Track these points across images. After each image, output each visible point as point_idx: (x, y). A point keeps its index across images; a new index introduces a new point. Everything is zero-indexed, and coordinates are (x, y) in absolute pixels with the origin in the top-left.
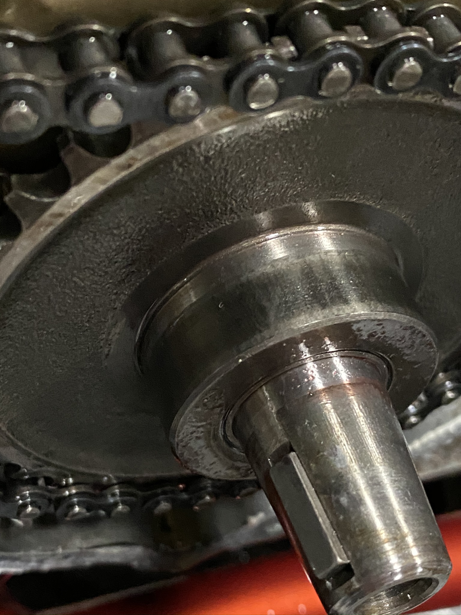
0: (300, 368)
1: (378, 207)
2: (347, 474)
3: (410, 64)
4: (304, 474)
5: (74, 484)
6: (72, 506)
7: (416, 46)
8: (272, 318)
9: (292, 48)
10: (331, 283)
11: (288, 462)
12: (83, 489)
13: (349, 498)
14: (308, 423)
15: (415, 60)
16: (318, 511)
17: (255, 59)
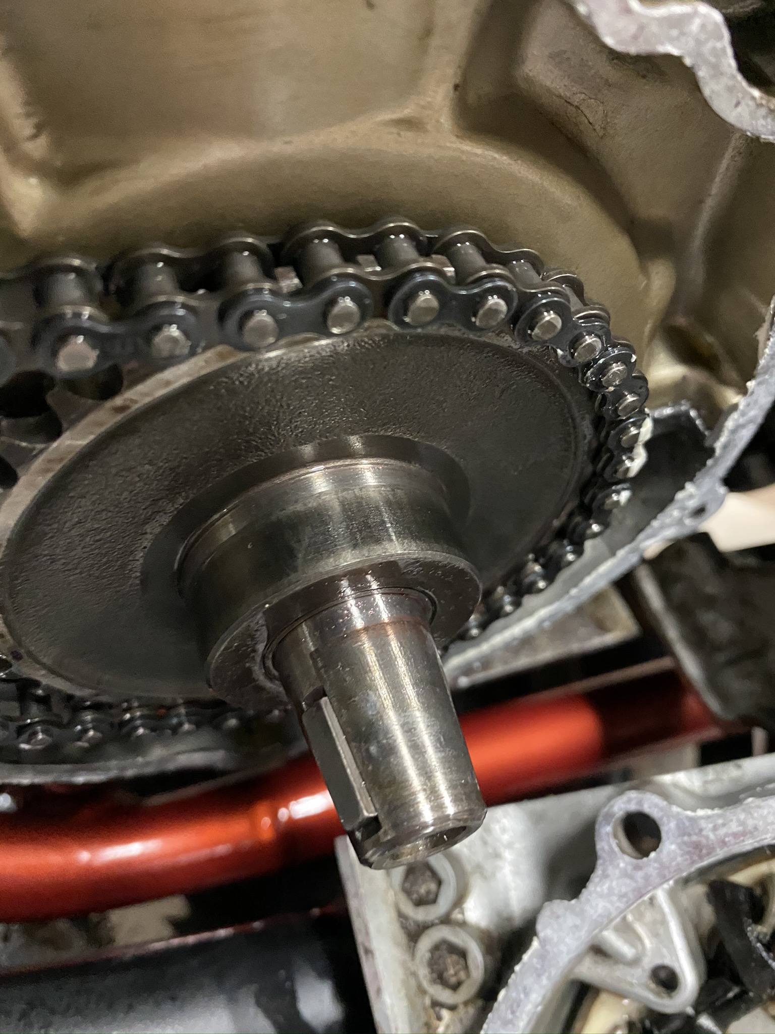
0: (336, 608)
1: (416, 440)
2: (377, 720)
3: (426, 297)
4: (336, 720)
5: (139, 707)
6: (136, 728)
7: (432, 277)
8: (300, 561)
9: (296, 281)
10: (363, 521)
11: (320, 708)
12: (146, 712)
13: (379, 747)
14: (341, 666)
15: (431, 293)
16: (347, 761)
17: (251, 293)
